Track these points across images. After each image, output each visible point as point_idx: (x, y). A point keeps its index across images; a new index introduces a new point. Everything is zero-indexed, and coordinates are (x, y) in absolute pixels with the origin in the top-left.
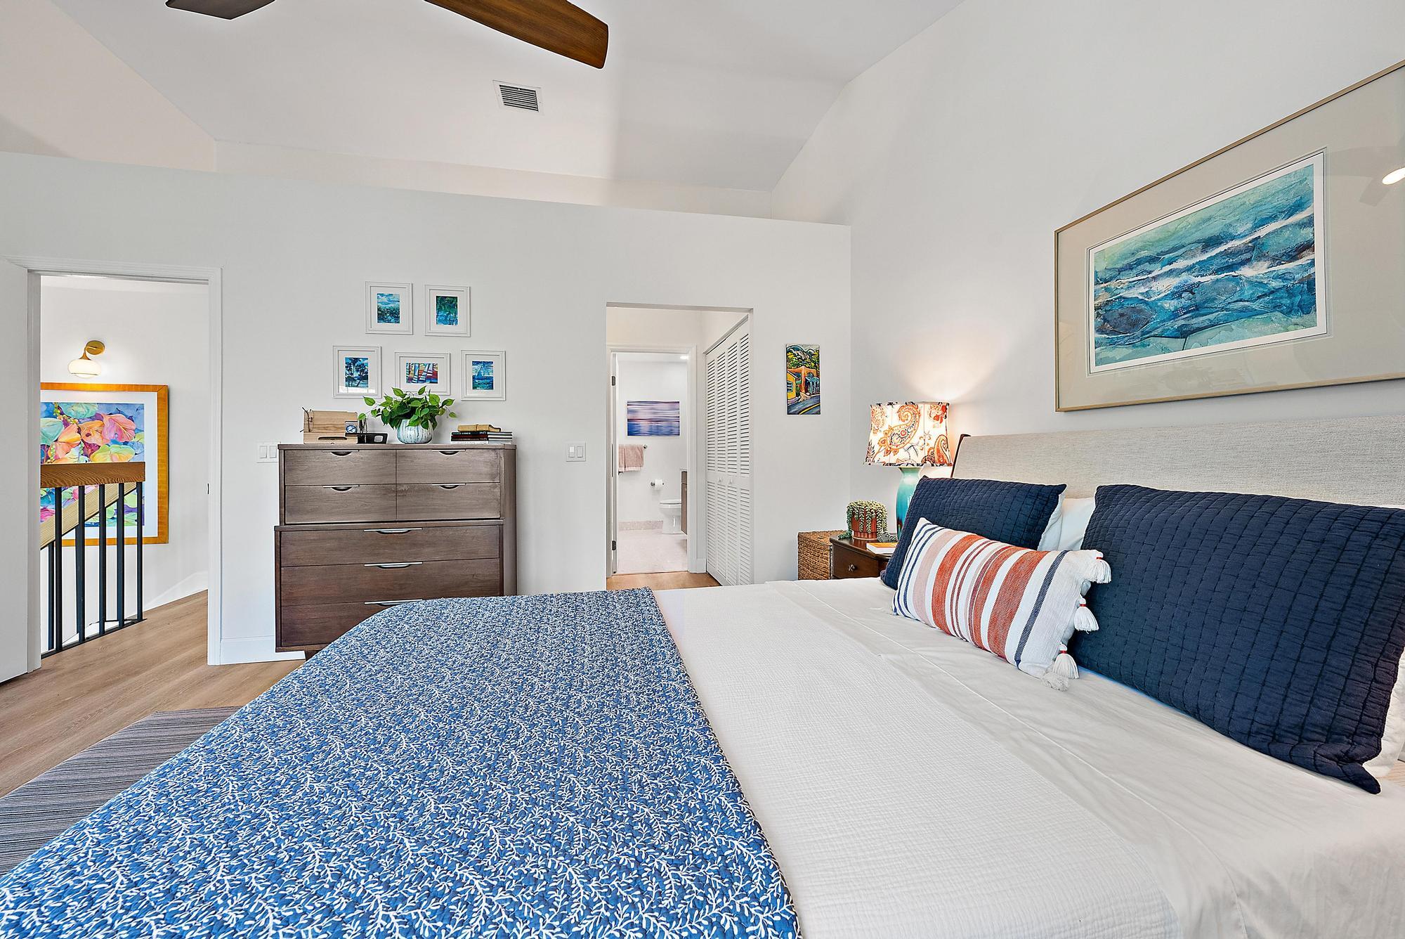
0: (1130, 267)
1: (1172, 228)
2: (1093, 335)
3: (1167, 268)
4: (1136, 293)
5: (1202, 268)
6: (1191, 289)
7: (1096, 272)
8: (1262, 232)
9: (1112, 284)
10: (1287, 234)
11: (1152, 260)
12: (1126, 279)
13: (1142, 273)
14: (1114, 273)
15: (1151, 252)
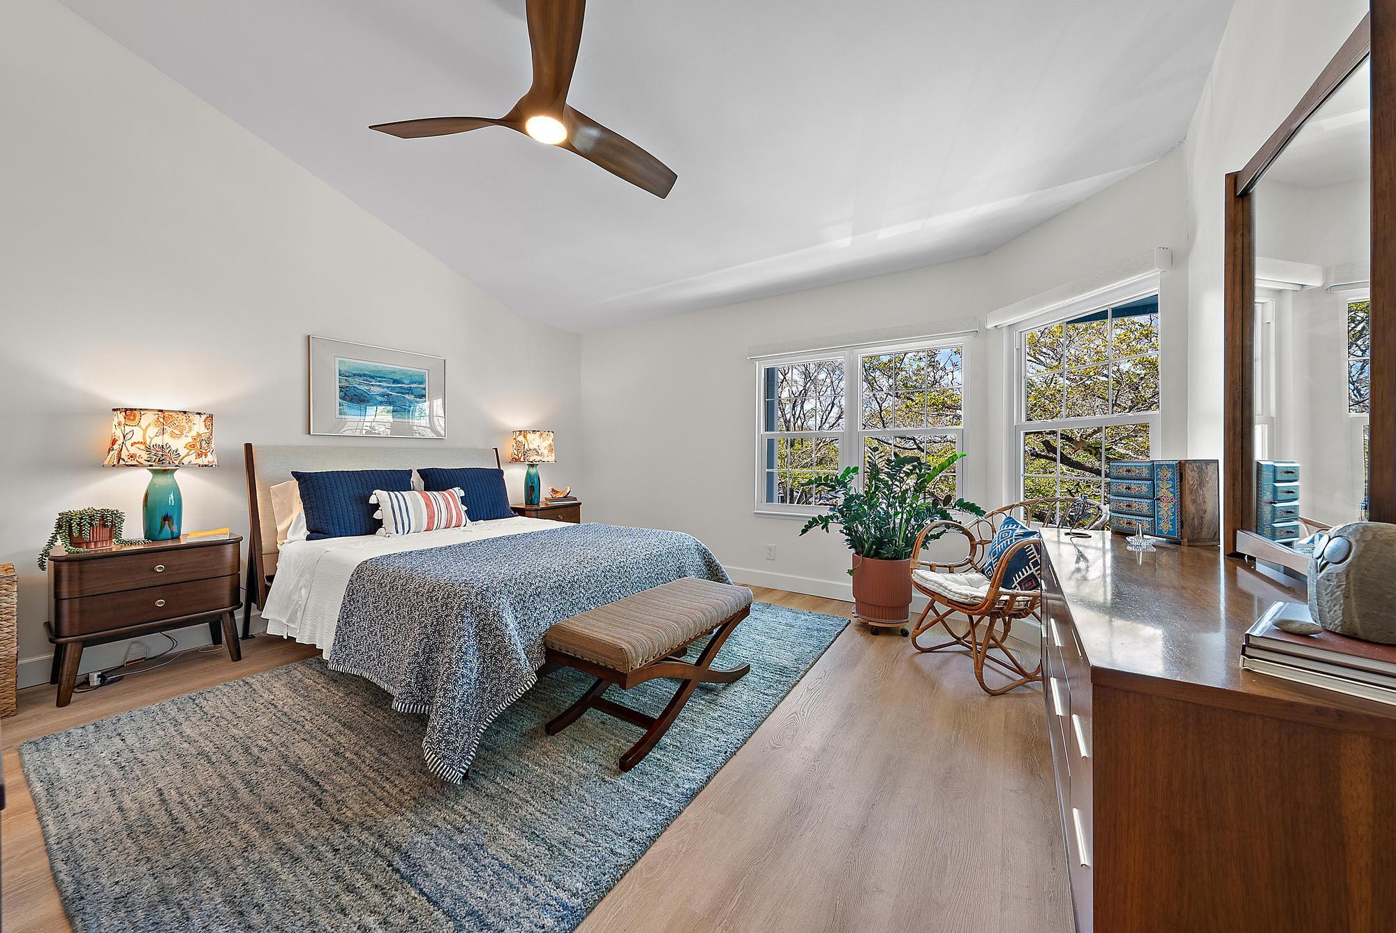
0: (360, 375)
1: (380, 368)
2: (338, 400)
3: (379, 384)
4: (364, 388)
5: (393, 389)
6: (388, 395)
7: (340, 370)
8: (413, 386)
9: (350, 379)
10: (419, 389)
11: (372, 377)
12: (358, 380)
13: (367, 380)
14: (350, 374)
15: (372, 374)
